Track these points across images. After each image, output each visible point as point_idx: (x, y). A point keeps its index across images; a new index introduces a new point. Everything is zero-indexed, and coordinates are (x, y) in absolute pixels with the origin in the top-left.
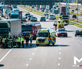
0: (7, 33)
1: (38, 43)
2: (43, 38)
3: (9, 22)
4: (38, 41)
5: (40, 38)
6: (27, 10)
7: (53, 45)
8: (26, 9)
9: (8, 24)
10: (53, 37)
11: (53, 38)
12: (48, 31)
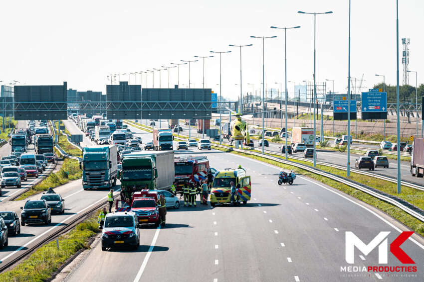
0: (150, 179)
1: (215, 200)
2: (225, 189)
3: (153, 156)
4: (214, 197)
5: (219, 189)
6: (142, 129)
7: (245, 204)
8: (140, 128)
9: (152, 161)
10: (245, 188)
11: (244, 190)
12: (235, 174)
